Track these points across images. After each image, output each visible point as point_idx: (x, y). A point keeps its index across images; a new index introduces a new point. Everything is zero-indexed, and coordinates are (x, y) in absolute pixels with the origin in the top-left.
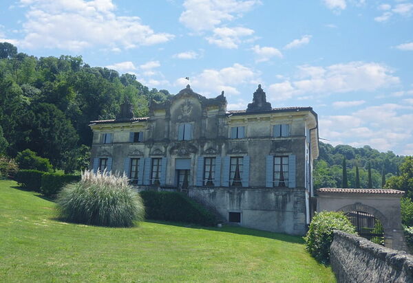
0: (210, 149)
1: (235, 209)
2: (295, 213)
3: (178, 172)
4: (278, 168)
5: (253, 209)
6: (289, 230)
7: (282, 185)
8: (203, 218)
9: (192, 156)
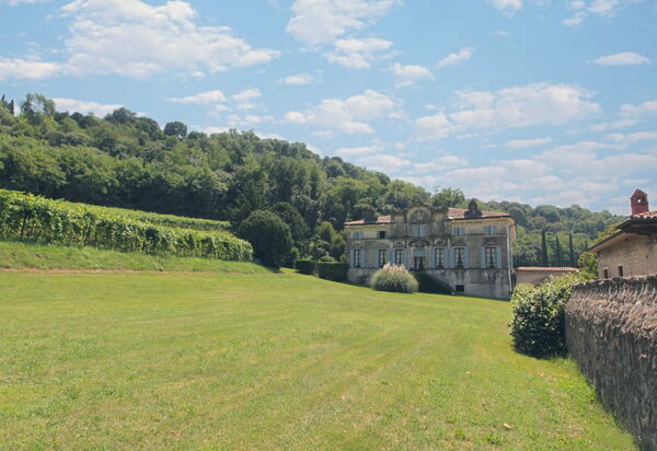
0: (439, 243)
1: (460, 283)
2: (502, 284)
3: (416, 258)
4: (489, 255)
5: (472, 282)
6: (498, 296)
7: (492, 267)
8: (443, 289)
9: (426, 247)
